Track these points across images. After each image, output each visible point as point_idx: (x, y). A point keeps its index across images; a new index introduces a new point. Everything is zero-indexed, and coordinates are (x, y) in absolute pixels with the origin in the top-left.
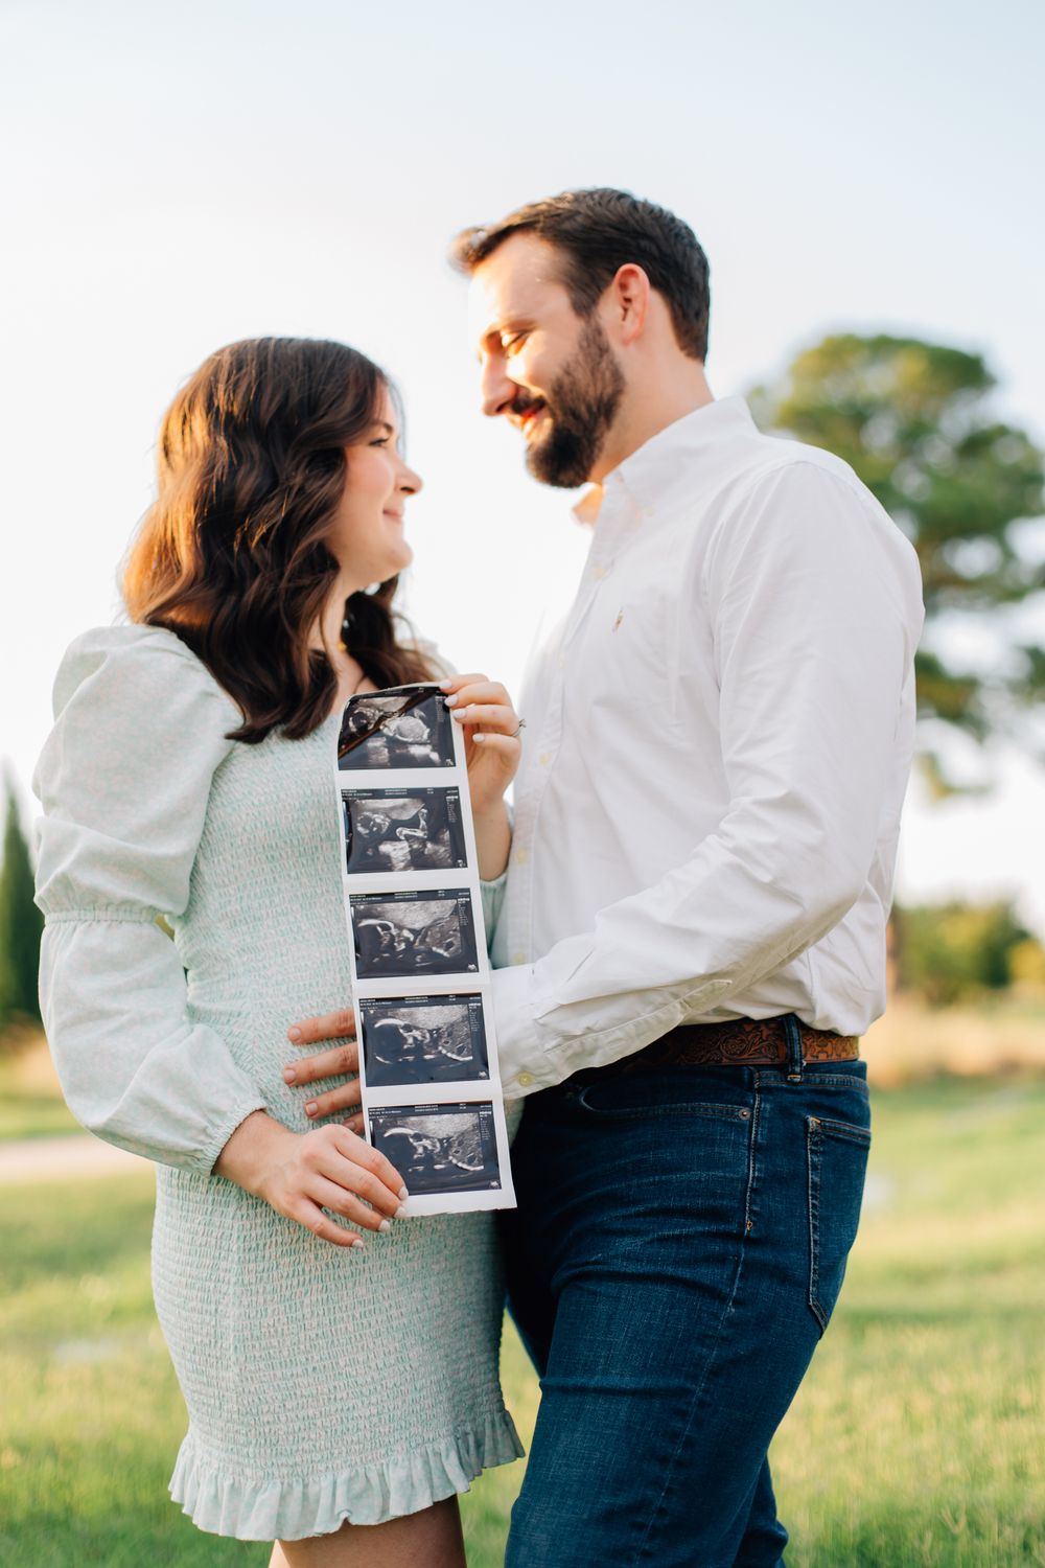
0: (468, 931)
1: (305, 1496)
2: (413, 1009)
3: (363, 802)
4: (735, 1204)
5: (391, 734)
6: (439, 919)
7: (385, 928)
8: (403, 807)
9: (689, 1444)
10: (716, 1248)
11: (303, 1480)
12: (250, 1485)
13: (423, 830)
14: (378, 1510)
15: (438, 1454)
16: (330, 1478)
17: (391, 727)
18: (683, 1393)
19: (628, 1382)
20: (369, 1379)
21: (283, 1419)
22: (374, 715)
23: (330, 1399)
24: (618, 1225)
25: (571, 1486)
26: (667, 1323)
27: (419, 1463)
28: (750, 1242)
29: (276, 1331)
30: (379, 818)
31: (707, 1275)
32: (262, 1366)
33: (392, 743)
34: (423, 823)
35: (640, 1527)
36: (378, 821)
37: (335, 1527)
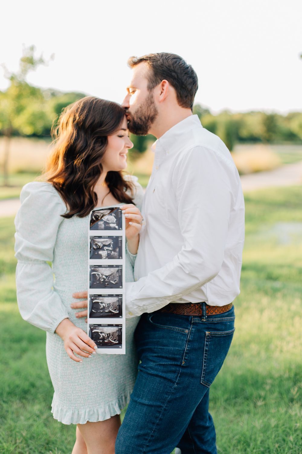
0: (120, 277)
1: (78, 413)
2: (104, 298)
3: (96, 239)
4: (180, 357)
5: (105, 220)
6: (113, 273)
7: (98, 275)
8: (106, 241)
9: (161, 419)
10: (173, 368)
11: (78, 410)
12: (65, 410)
13: (111, 248)
14: (97, 419)
15: (112, 404)
16: (84, 410)
17: (105, 218)
18: (161, 407)
19: (146, 402)
20: (94, 387)
21: (73, 395)
22: (100, 215)
23: (84, 392)
24: (151, 358)
25: (131, 427)
26: (158, 388)
27: (107, 407)
28: (183, 367)
29: (70, 374)
30: (99, 244)
31: (170, 376)
32: (67, 382)
33: (106, 223)
34: (112, 246)
35: (146, 439)
36: (99, 245)
37: (85, 423)
